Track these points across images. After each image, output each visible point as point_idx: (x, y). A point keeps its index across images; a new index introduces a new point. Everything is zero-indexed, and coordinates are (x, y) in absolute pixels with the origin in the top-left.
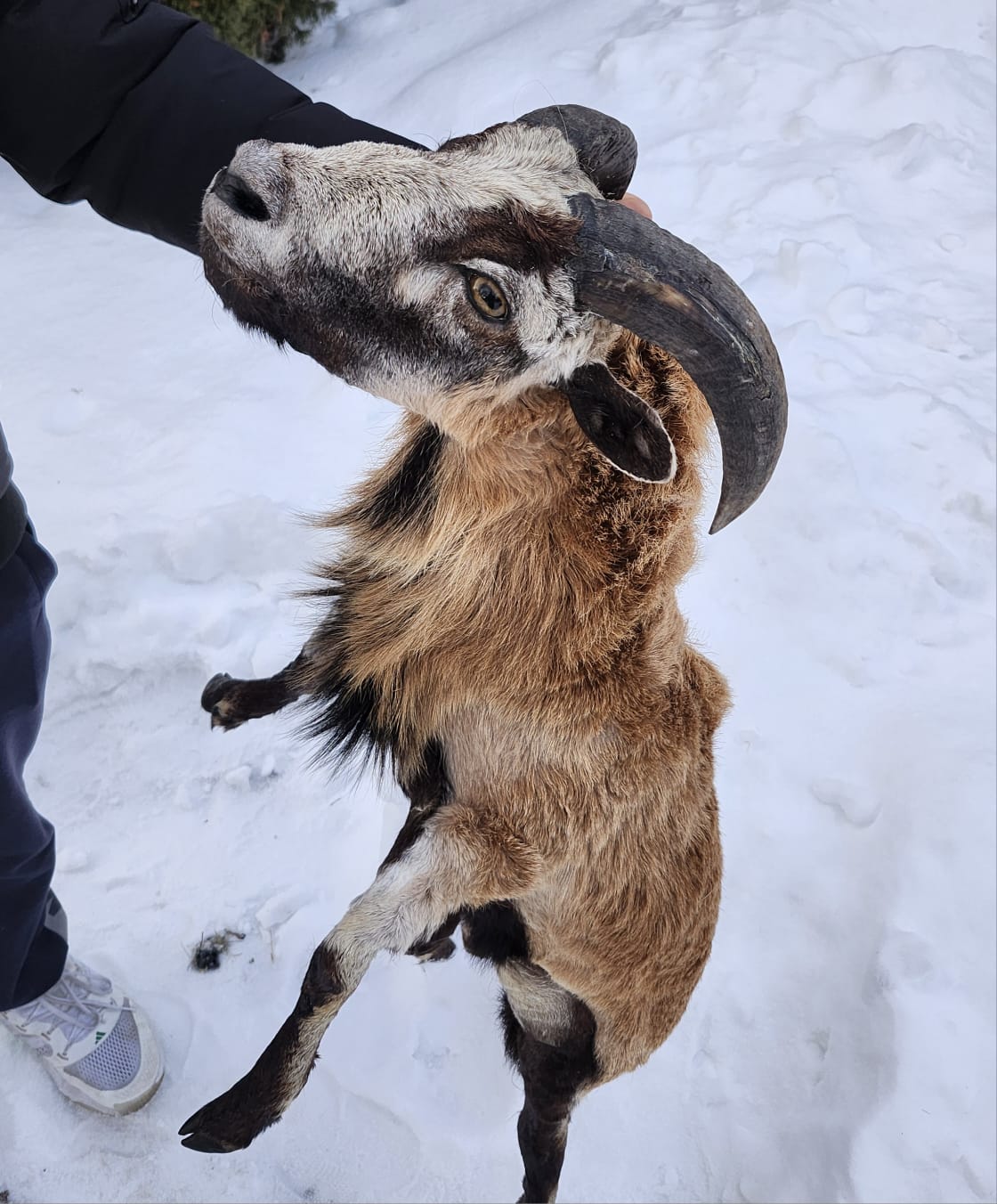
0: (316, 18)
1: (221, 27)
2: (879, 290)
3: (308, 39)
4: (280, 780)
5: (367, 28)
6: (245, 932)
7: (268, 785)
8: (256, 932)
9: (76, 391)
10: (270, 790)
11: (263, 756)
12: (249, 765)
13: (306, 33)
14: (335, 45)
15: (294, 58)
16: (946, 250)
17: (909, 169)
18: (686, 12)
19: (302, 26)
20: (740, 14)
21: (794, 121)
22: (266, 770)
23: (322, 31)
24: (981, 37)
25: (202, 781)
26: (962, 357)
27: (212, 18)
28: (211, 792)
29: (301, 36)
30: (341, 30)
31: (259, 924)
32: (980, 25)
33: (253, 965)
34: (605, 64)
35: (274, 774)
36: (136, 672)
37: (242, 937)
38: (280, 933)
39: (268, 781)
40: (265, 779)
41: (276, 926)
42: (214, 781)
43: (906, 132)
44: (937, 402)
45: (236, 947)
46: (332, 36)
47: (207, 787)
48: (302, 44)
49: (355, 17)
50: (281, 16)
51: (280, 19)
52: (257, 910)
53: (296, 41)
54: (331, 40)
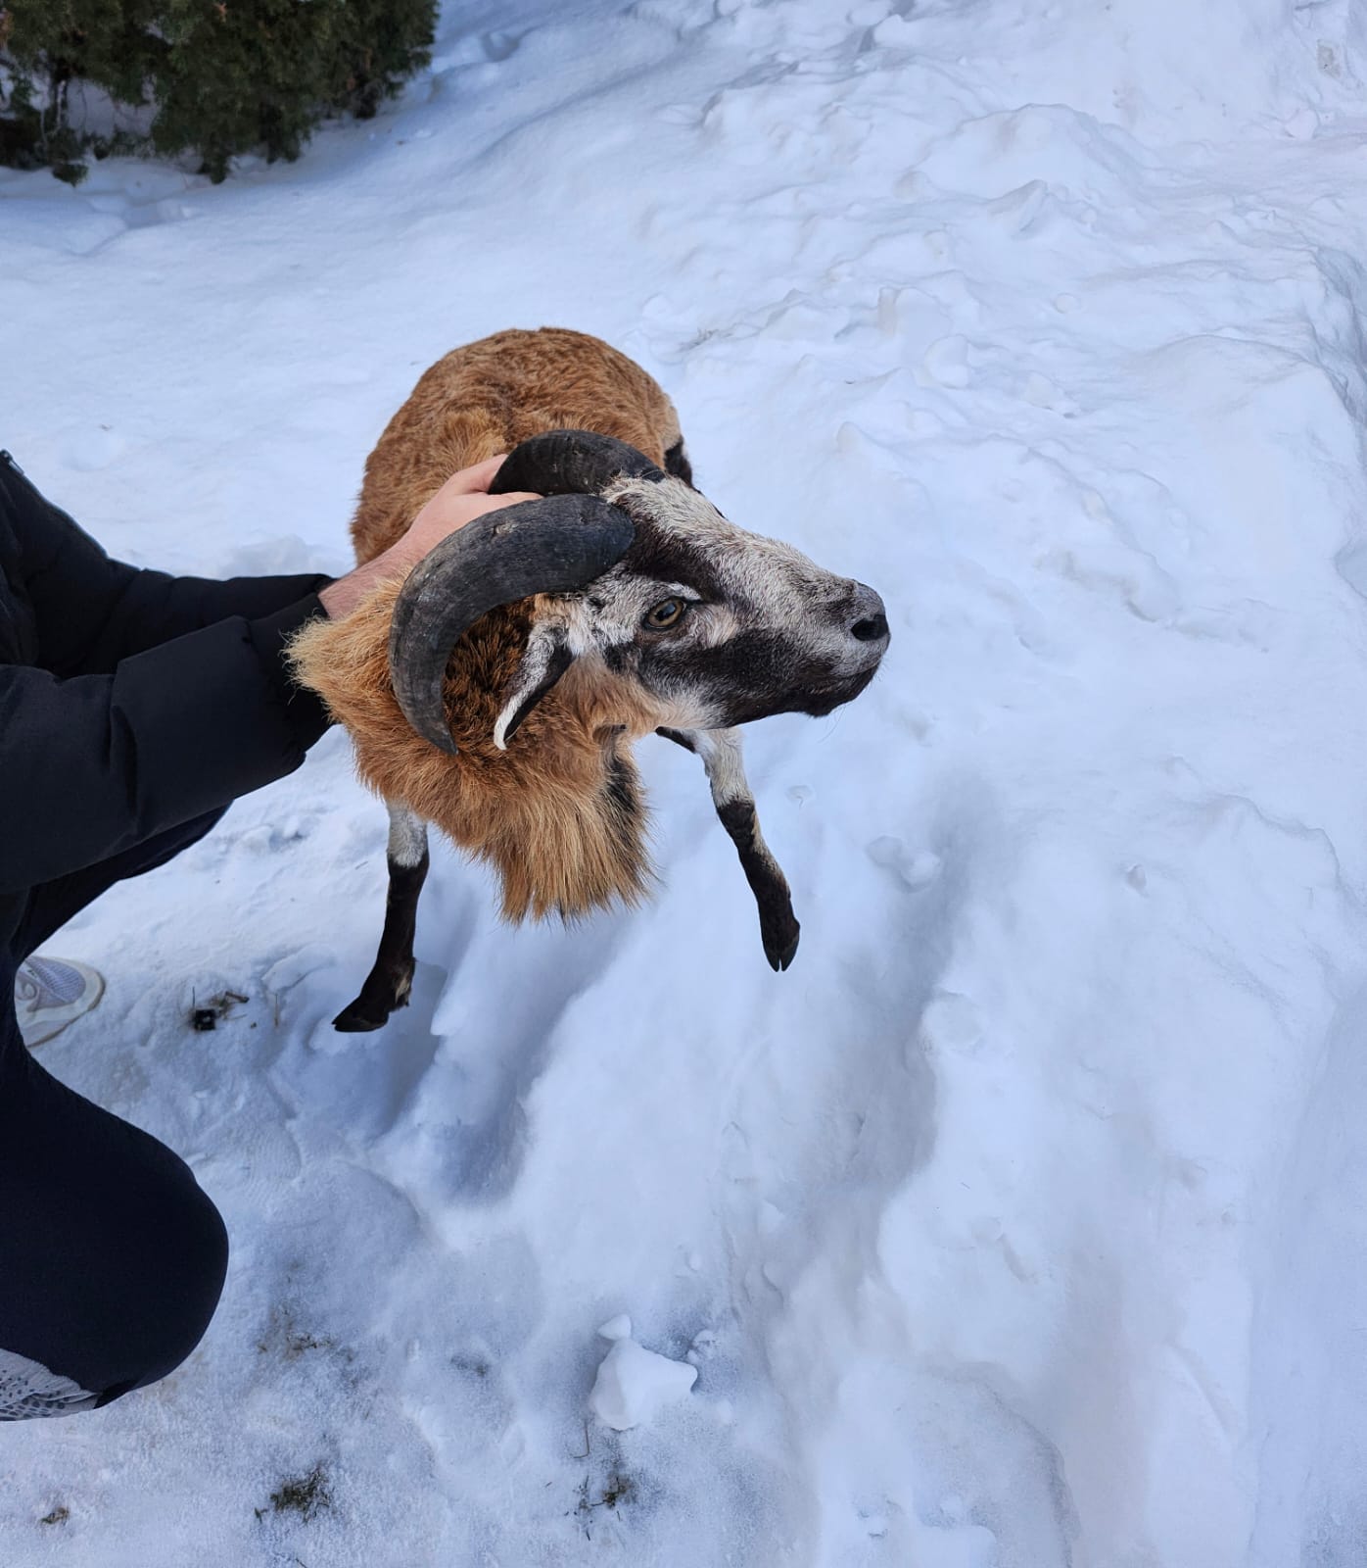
0: (410, 71)
1: (296, 62)
2: (983, 346)
3: (400, 93)
4: (303, 842)
5: (463, 82)
6: (249, 995)
7: (290, 847)
8: (261, 995)
9: (104, 428)
10: (292, 851)
11: (286, 817)
12: (271, 826)
13: (400, 85)
14: (430, 101)
15: (385, 113)
16: (1059, 311)
17: (1028, 229)
18: (802, 67)
19: (394, 79)
20: (858, 70)
21: (908, 177)
22: (289, 829)
23: (415, 86)
24: (1117, 106)
25: (217, 841)
26: (1068, 416)
27: (287, 52)
28: (227, 852)
29: (393, 88)
30: (438, 84)
31: (265, 987)
32: (1115, 92)
33: (254, 1030)
34: (711, 116)
35: (297, 837)
37: (244, 1000)
38: (288, 999)
39: (291, 843)
40: (287, 840)
41: (284, 992)
42: (230, 843)
43: (1025, 191)
44: (1033, 453)
45: (238, 1009)
46: (427, 90)
47: (222, 847)
48: (394, 98)
49: (451, 72)
50: (368, 61)
51: (368, 66)
52: (263, 973)
53: (387, 94)
54: (426, 95)
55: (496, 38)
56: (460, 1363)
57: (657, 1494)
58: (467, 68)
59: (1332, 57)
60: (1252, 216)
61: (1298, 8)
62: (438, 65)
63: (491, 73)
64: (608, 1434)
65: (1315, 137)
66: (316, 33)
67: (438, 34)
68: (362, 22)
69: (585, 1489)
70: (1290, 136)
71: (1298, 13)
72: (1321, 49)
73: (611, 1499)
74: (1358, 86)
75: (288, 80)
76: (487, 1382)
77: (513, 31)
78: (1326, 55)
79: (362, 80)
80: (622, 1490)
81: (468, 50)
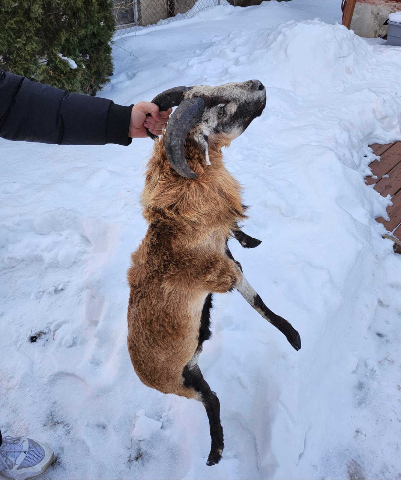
0: (105, 84)
1: (72, 84)
2: (249, 149)
3: (102, 89)
4: (64, 291)
6: (46, 332)
7: (60, 293)
8: (49, 332)
10: (60, 294)
11: (59, 284)
12: (55, 287)
13: (102, 87)
14: (111, 91)
16: (271, 139)
19: (101, 85)
22: (60, 288)
23: (107, 87)
25: (40, 292)
26: (269, 166)
27: (69, 82)
28: (43, 294)
31: (51, 330)
33: (47, 342)
35: (62, 290)
36: (23, 261)
37: (45, 334)
38: (56, 332)
39: (60, 291)
40: (59, 291)
41: (56, 330)
42: (44, 292)
44: (257, 176)
45: (43, 336)
46: (110, 88)
47: (41, 294)
48: (100, 90)
49: (117, 83)
50: (93, 82)
51: (93, 83)
52: (50, 326)
53: (99, 90)
54: (110, 90)
55: (130, 73)
56: (98, 426)
57: (150, 457)
58: (121, 82)
59: (349, 70)
60: (324, 112)
61: (340, 58)
62: (114, 81)
63: (128, 83)
64: (137, 441)
65: (344, 90)
66: (77, 77)
67: (114, 73)
68: (91, 73)
69: (130, 457)
70: (338, 91)
71: (340, 59)
72: (346, 68)
73: (137, 459)
74: (357, 77)
75: (70, 89)
76: (105, 430)
77: (134, 72)
78: (348, 69)
79: (92, 87)
80: (140, 456)
81: (122, 77)
